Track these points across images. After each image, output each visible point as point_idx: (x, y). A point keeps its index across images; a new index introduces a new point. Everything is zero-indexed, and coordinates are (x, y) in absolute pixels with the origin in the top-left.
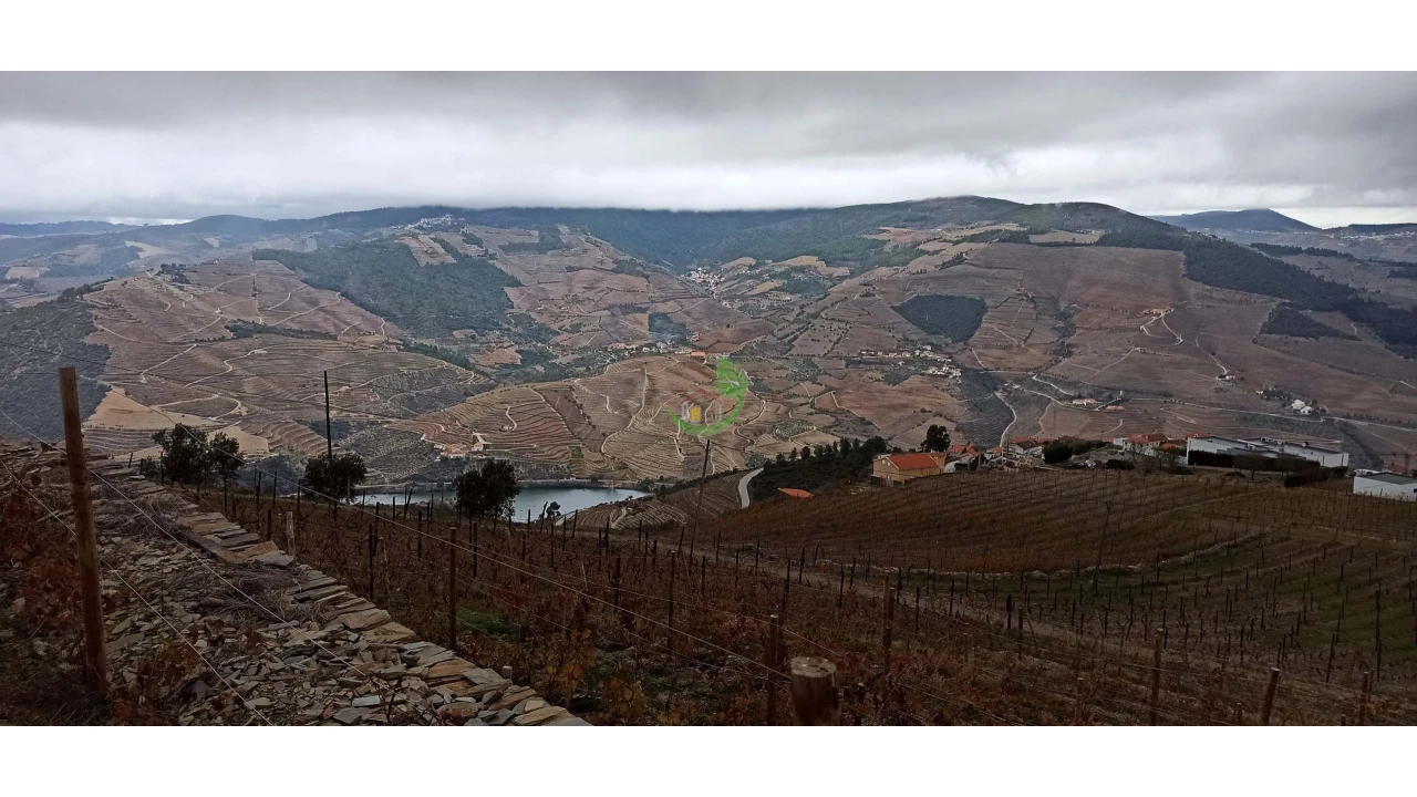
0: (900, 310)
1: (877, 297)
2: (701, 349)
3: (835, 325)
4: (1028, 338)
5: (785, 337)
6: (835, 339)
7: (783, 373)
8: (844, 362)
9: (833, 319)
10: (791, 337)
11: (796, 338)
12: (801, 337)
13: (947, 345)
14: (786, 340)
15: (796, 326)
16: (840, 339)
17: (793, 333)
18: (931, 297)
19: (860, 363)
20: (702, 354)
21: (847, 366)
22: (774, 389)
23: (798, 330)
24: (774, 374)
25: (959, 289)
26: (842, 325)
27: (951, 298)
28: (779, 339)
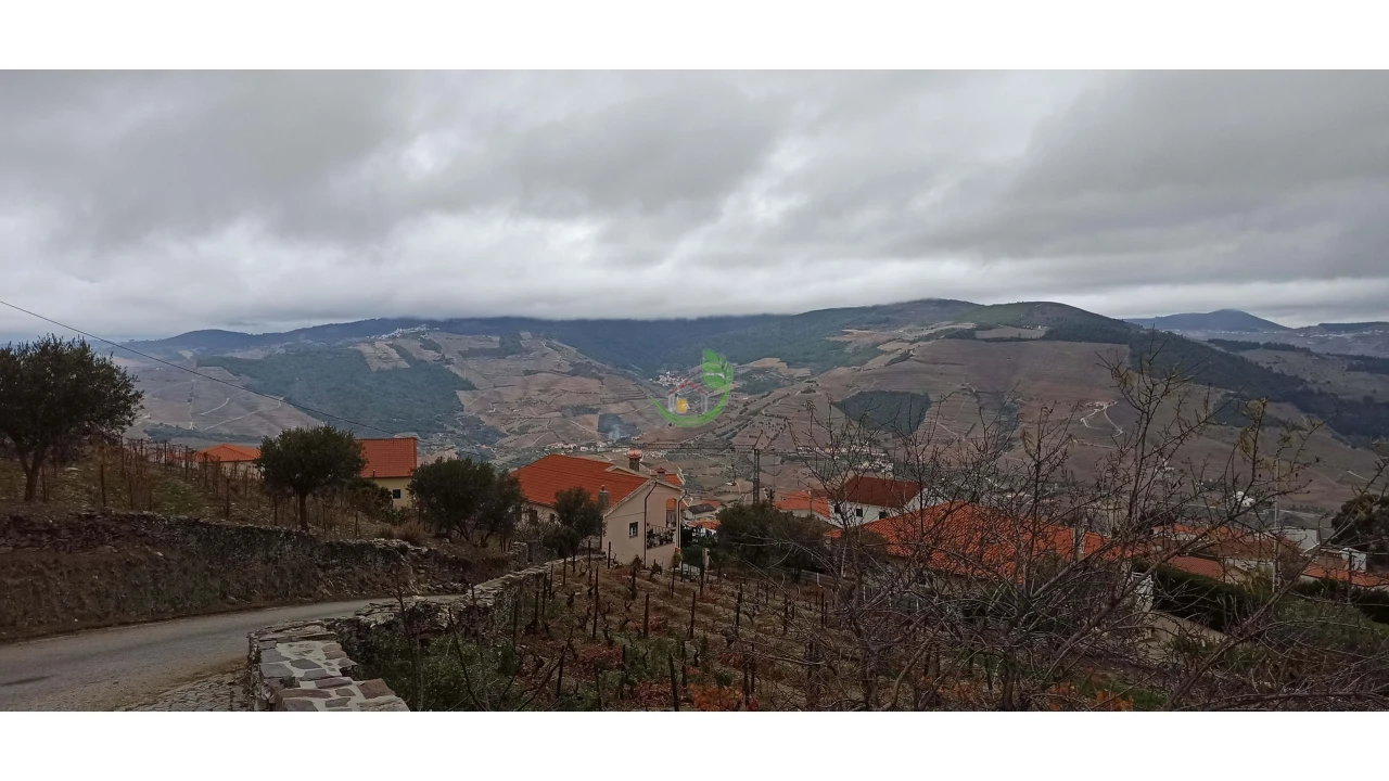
0: (843, 406)
1: (818, 393)
2: (639, 448)
3: (774, 421)
4: (969, 432)
5: (725, 434)
6: (772, 435)
7: (717, 470)
8: (780, 458)
9: (773, 416)
10: (730, 434)
11: (734, 435)
12: (739, 434)
13: (886, 440)
14: (724, 437)
15: (737, 423)
16: (777, 435)
17: (732, 430)
18: (874, 393)
19: (796, 458)
20: (637, 452)
21: (782, 462)
22: (706, 486)
23: (738, 427)
24: (708, 471)
25: (902, 386)
26: (781, 421)
27: (894, 394)
28: (718, 436)
